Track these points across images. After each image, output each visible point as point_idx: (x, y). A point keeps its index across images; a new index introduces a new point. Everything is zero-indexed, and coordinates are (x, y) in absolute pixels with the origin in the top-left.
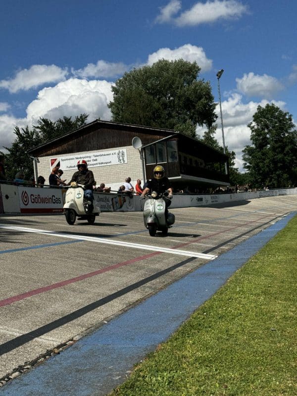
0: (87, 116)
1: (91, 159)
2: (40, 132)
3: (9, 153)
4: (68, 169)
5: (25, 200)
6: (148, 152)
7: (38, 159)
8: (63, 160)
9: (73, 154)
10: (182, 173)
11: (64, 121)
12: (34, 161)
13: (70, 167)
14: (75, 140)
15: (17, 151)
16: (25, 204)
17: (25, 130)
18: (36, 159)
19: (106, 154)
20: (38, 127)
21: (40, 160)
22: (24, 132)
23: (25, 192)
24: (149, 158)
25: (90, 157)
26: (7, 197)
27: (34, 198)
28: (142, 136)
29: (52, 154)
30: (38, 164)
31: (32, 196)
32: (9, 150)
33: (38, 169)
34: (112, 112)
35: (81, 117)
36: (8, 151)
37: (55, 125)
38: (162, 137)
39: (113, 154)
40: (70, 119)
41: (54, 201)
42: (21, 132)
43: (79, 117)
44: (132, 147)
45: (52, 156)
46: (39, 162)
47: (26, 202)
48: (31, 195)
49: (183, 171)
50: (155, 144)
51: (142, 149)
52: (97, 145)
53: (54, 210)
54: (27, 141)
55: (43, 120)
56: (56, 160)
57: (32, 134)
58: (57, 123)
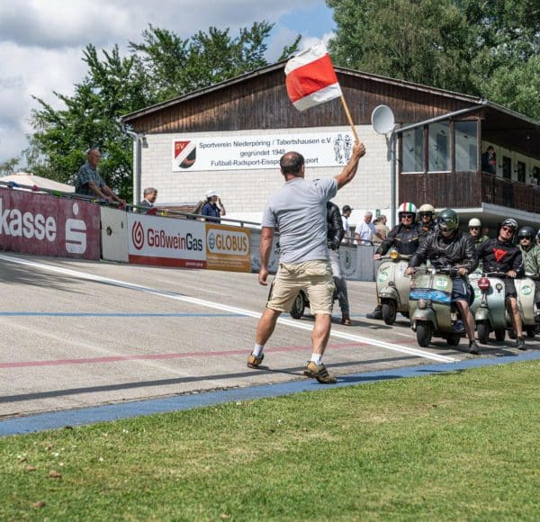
0: (269, 28)
1: (271, 149)
2: (147, 60)
3: (66, 108)
4: (214, 167)
5: (138, 239)
6: (409, 143)
7: (144, 139)
8: (203, 146)
9: (230, 132)
10: (487, 201)
11: (210, 37)
12: (135, 143)
13: (221, 163)
14: (237, 101)
15: (87, 106)
16: (137, 247)
17: (111, 56)
18: (139, 137)
19: (307, 139)
20: (142, 48)
21: (148, 142)
22: (106, 60)
23: (139, 224)
24: (410, 157)
25: (268, 144)
26: (110, 231)
27: (154, 236)
28: (397, 105)
29: (179, 130)
30: (143, 150)
31: (150, 233)
32: (68, 102)
33: (143, 163)
34: (337, 20)
35: (254, 29)
36: (63, 102)
37: (187, 47)
38: (444, 111)
39: (323, 141)
40: (225, 34)
41: (189, 246)
42: (102, 59)
43: (249, 31)
44: (370, 128)
45: (179, 135)
46: (146, 145)
47: (139, 242)
48: (150, 230)
49: (489, 196)
50: (426, 126)
51: (393, 134)
52: (288, 116)
53: (187, 264)
54: (113, 81)
55: (158, 33)
56: (186, 143)
57: (128, 65)
58: (191, 41)
